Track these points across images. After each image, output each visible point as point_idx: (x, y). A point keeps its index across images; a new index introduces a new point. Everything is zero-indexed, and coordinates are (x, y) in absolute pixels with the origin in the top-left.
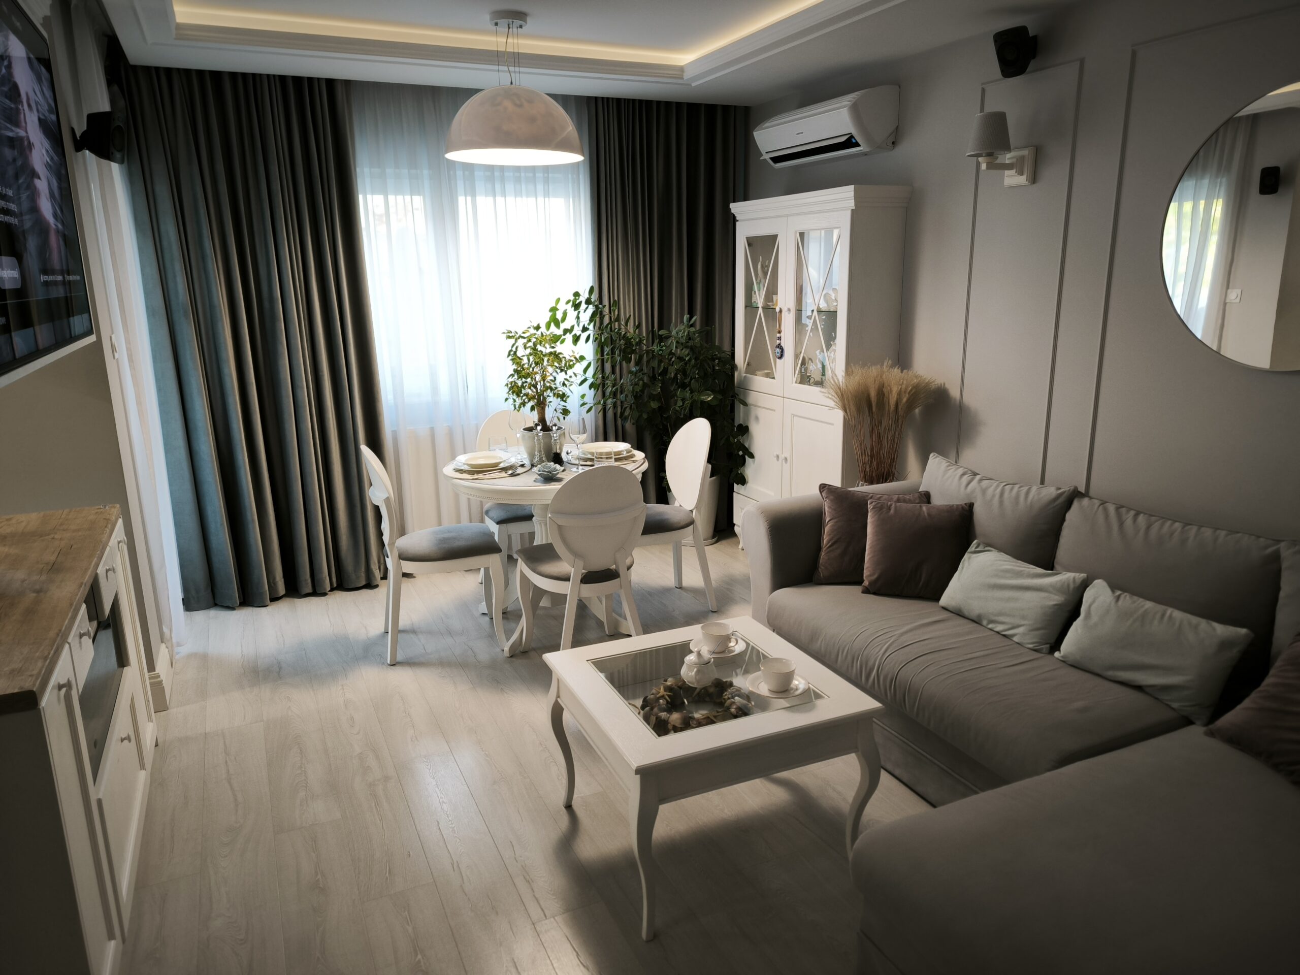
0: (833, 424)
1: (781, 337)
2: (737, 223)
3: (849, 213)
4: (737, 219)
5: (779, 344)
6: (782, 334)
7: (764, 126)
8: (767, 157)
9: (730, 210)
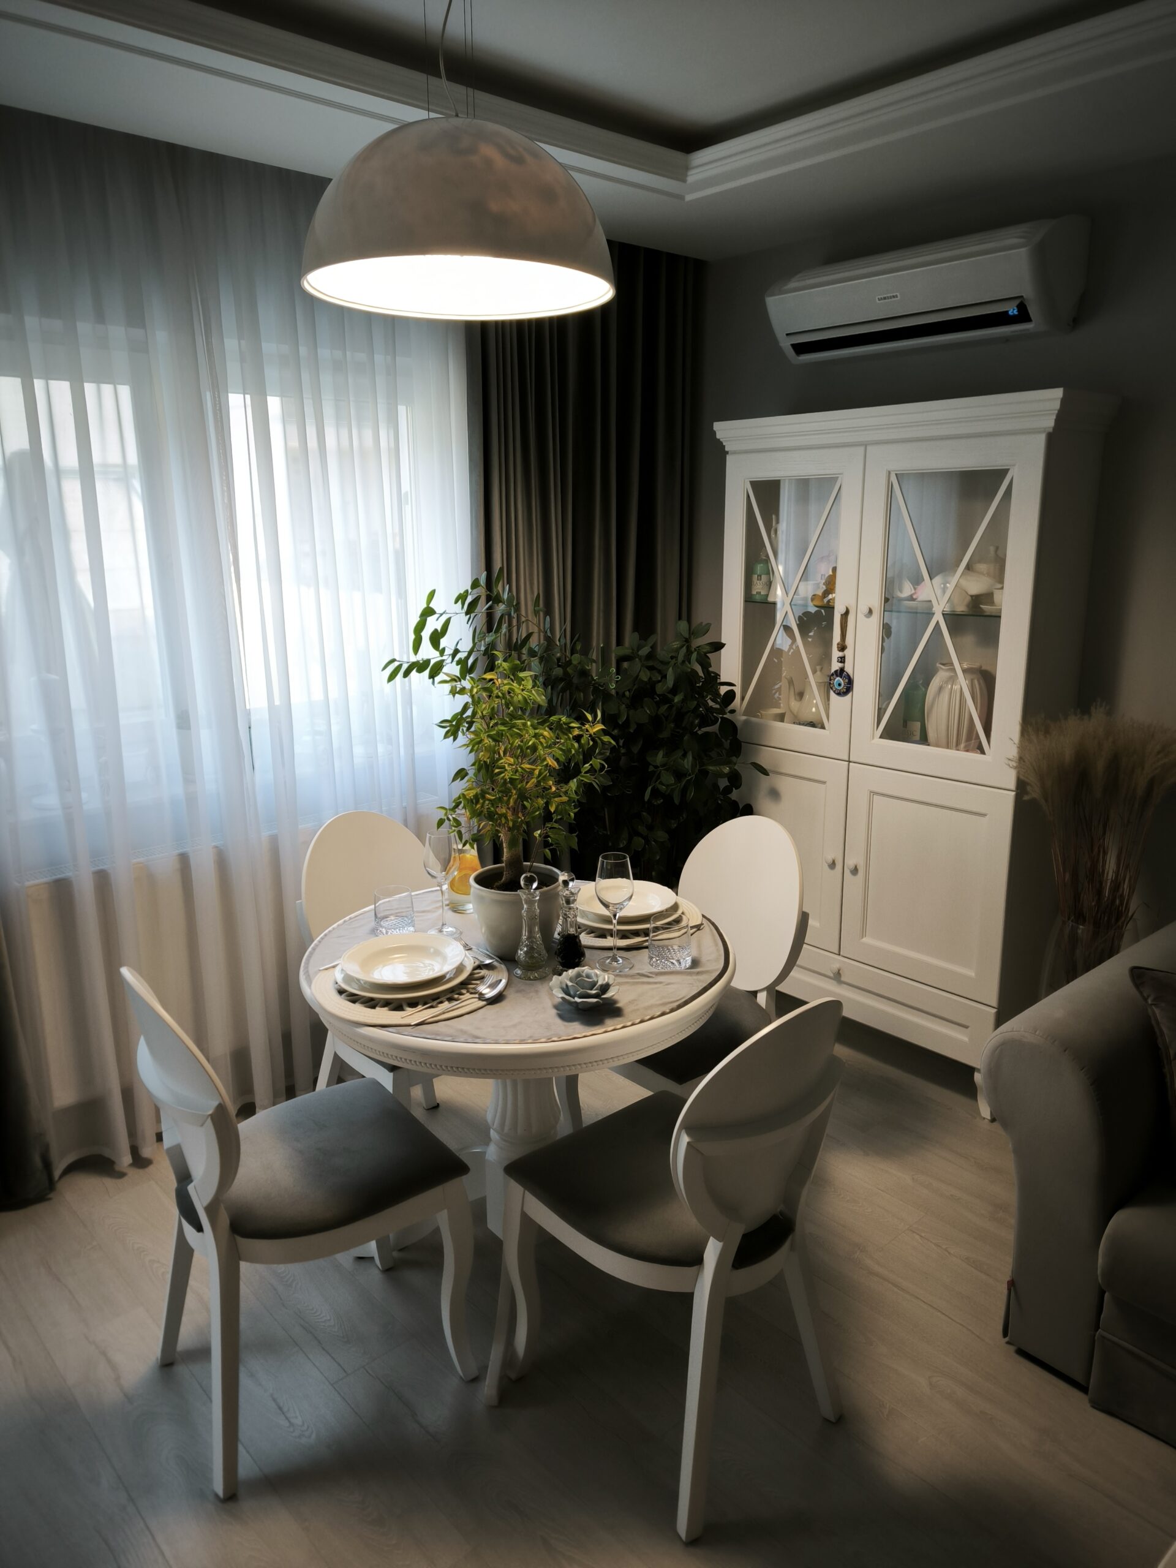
0: (984, 815)
1: (844, 657)
2: (728, 457)
3: (1040, 441)
4: (726, 449)
5: (842, 670)
6: (848, 653)
7: (786, 288)
8: (786, 344)
9: (714, 433)
